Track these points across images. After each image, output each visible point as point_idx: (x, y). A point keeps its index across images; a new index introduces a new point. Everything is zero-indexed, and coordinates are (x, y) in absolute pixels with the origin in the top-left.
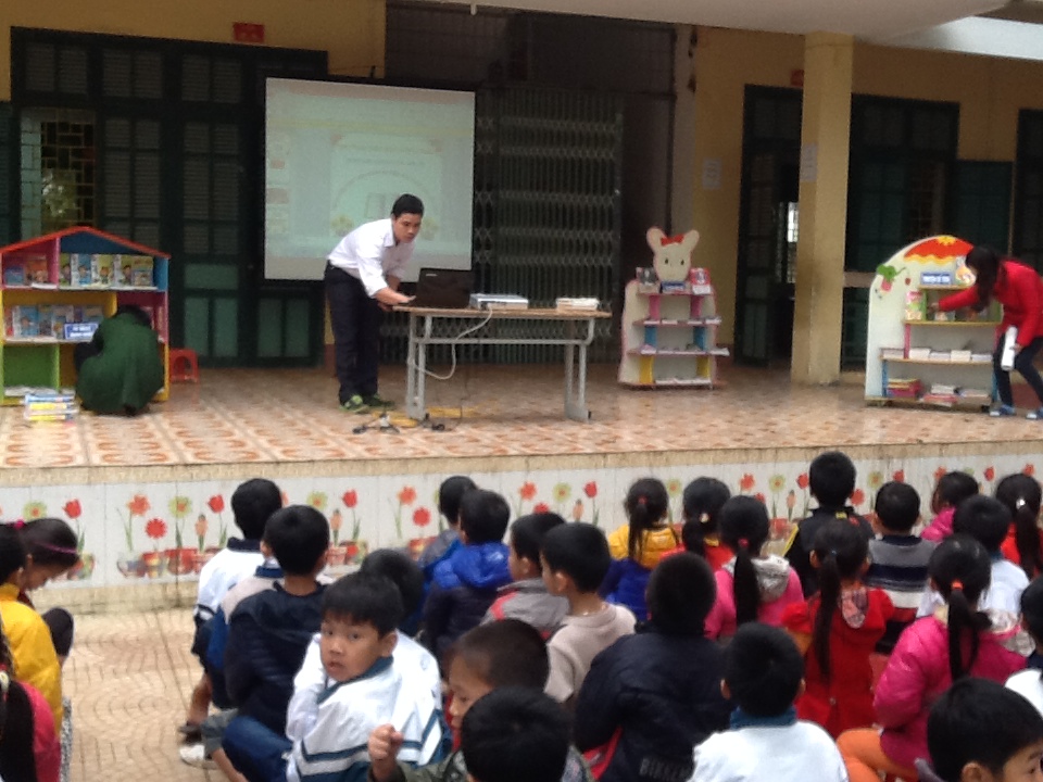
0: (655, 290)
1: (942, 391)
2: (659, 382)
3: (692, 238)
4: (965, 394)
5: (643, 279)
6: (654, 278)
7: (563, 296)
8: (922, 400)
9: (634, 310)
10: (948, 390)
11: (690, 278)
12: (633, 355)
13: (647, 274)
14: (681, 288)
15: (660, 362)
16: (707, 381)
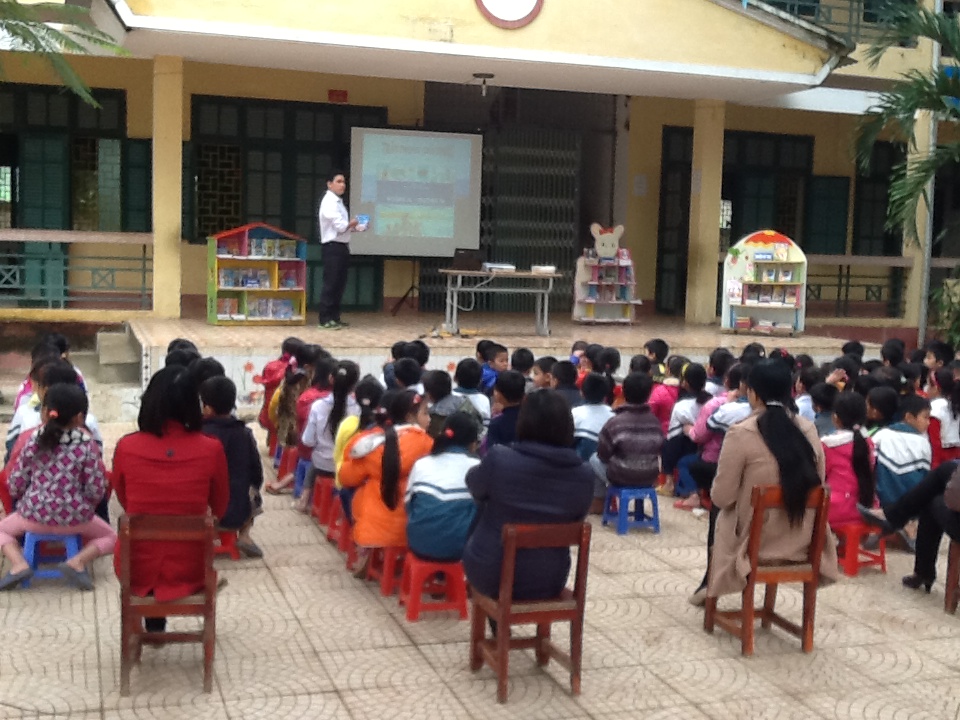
0: (595, 262)
1: (765, 324)
2: (598, 320)
3: (619, 230)
4: (778, 326)
5: (588, 256)
6: (595, 255)
7: (535, 264)
8: (753, 330)
9: (582, 274)
10: (769, 324)
11: (618, 255)
12: (581, 303)
13: (591, 252)
14: (611, 262)
15: (599, 308)
16: (627, 320)
